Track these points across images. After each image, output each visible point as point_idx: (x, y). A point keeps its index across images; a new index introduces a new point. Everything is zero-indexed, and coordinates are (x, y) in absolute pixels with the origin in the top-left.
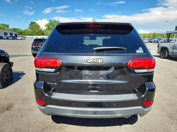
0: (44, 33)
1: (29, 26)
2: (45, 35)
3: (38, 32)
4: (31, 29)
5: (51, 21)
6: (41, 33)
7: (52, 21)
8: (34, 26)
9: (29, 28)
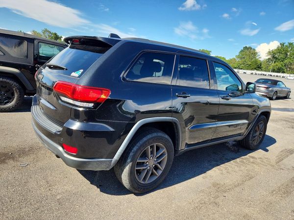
0: (262, 66)
1: (238, 54)
2: (262, 70)
3: (250, 63)
4: (241, 58)
5: (282, 45)
6: (255, 66)
7: (286, 44)
8: (248, 53)
9: (238, 57)
